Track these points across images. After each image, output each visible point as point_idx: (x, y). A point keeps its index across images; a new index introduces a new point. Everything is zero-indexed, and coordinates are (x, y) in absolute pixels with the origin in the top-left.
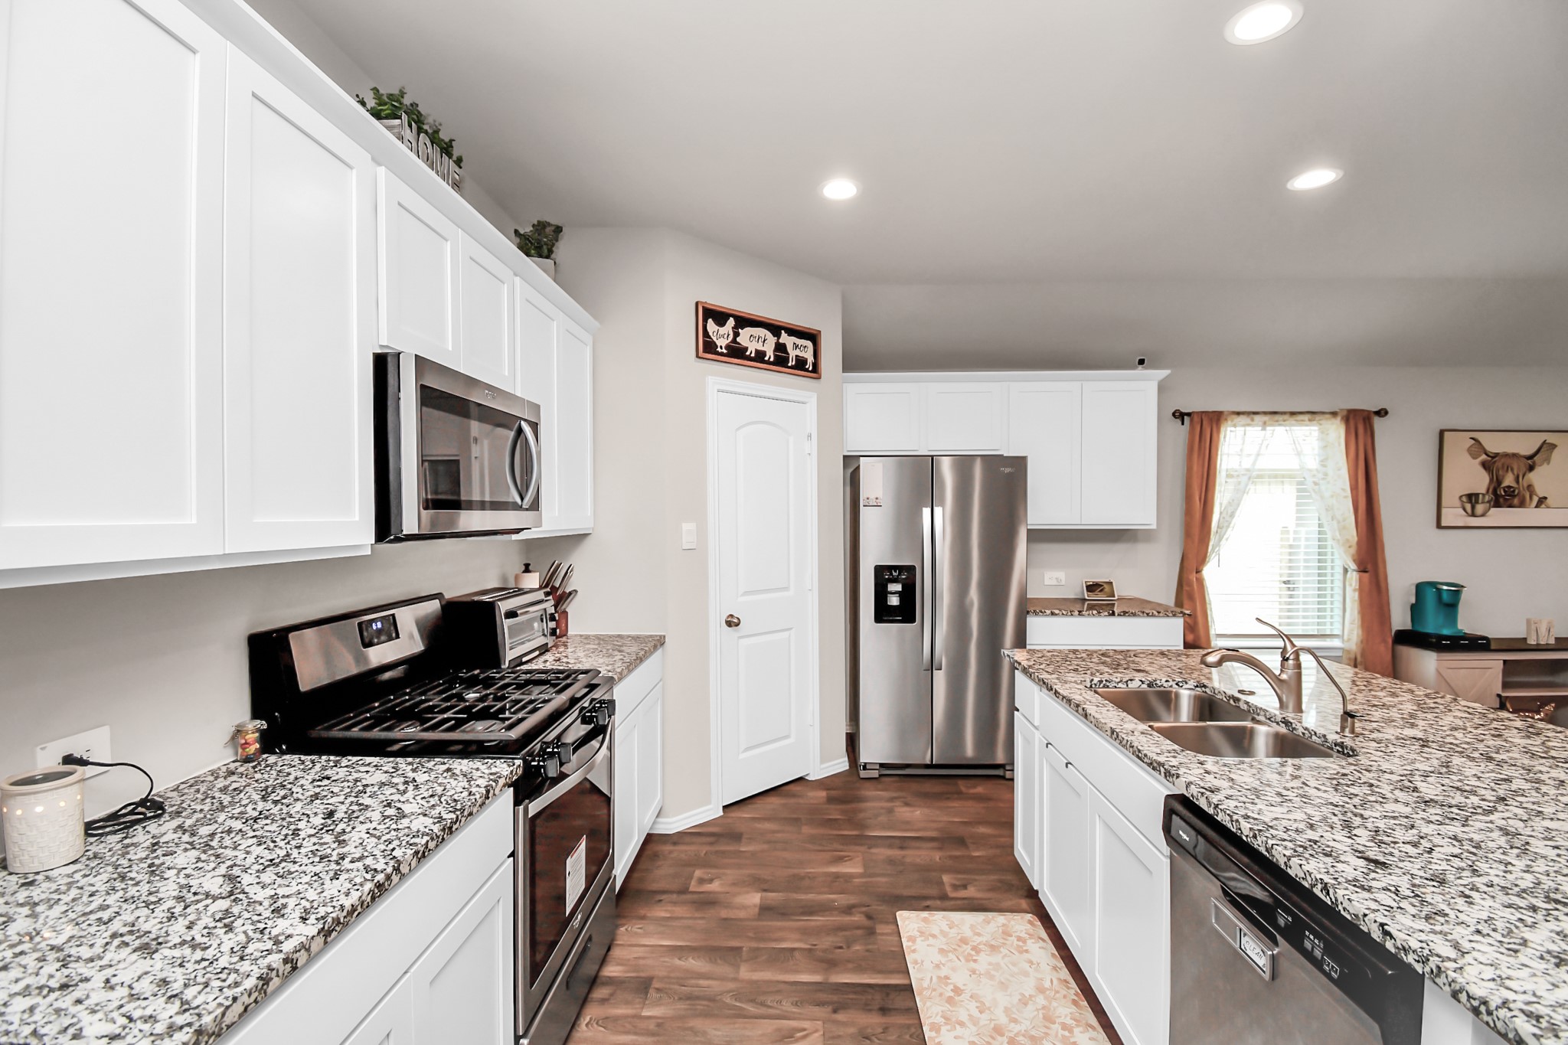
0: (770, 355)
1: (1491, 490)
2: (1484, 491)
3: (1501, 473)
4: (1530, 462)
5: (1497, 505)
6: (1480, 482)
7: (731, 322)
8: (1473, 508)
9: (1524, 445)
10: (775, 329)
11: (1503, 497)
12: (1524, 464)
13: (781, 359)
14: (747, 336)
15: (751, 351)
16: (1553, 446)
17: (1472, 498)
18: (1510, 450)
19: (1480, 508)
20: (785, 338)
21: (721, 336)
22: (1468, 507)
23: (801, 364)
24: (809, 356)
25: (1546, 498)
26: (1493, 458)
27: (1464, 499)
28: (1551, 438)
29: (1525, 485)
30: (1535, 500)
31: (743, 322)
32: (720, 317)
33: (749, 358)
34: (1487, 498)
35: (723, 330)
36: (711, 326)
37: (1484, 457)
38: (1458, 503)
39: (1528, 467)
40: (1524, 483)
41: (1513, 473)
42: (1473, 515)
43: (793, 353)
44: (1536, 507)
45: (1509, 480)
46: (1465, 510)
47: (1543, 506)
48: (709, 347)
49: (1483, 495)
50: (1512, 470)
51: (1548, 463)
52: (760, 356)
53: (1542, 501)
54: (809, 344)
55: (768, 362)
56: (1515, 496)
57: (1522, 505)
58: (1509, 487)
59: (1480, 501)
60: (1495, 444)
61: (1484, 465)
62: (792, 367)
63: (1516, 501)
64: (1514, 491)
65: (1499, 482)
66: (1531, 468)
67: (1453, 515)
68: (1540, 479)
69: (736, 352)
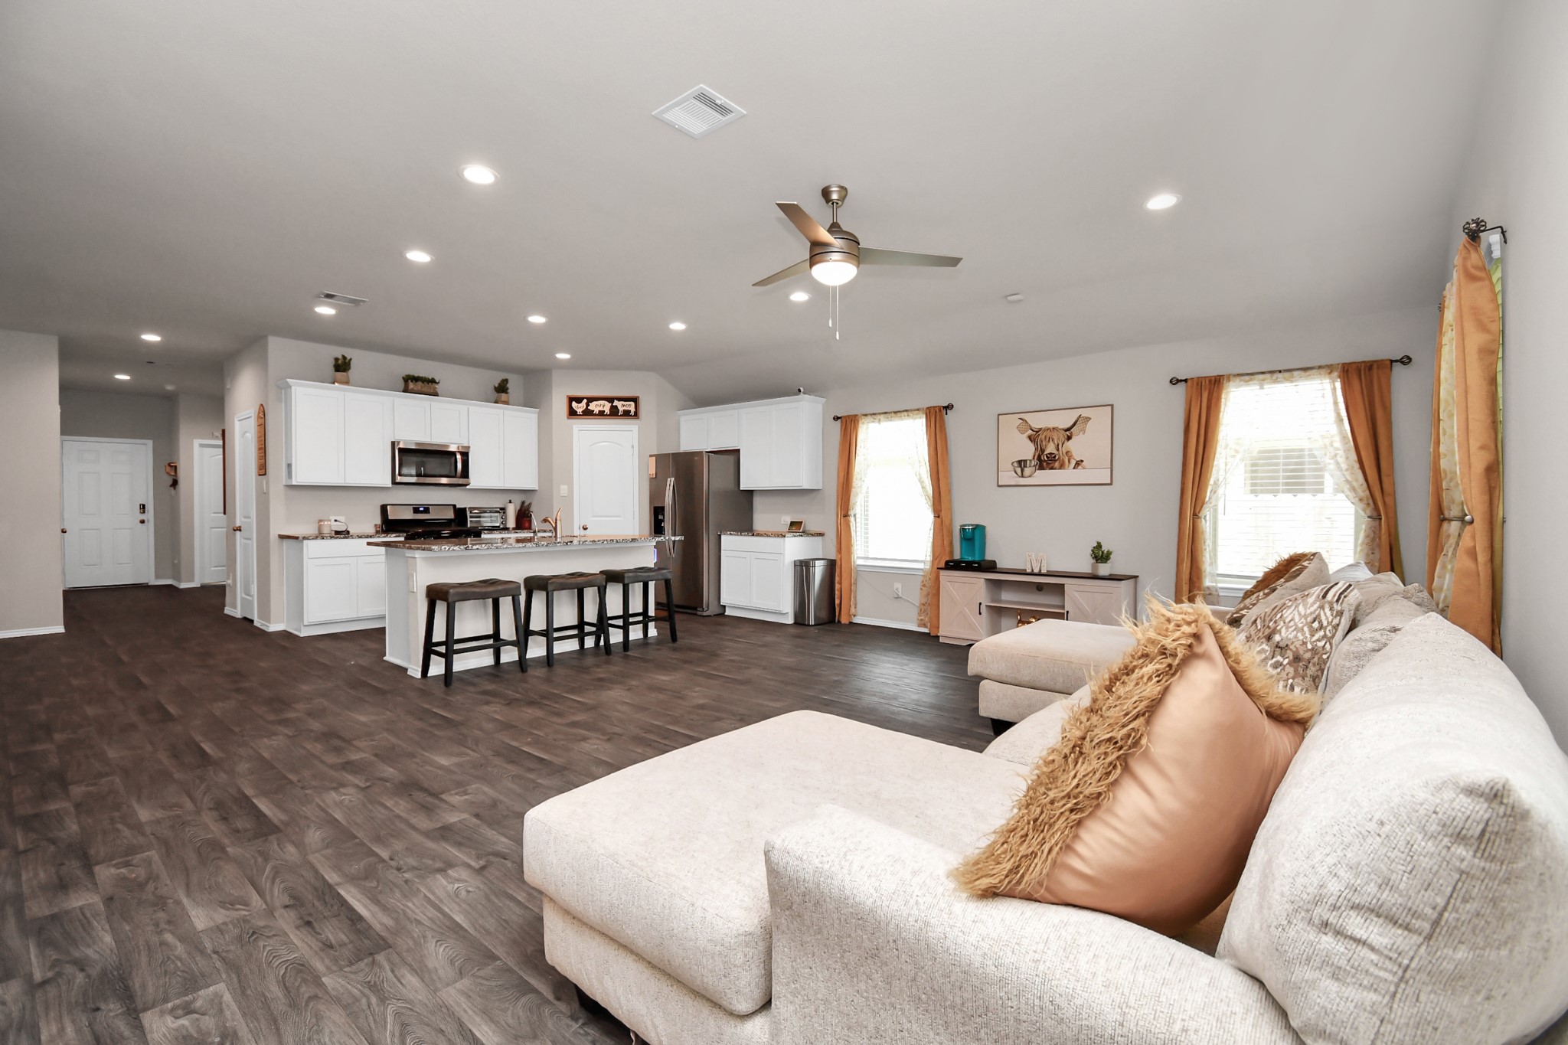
0: (607, 411)
1: (1036, 457)
2: (1031, 458)
3: (1044, 443)
4: (1069, 433)
5: (1041, 468)
6: (1028, 451)
7: (585, 401)
8: (1022, 471)
9: (1064, 420)
10: (610, 400)
11: (1045, 462)
12: (1062, 436)
13: (614, 412)
14: (593, 406)
15: (596, 411)
16: (1088, 419)
17: (1022, 464)
18: (1051, 426)
19: (1027, 471)
20: (616, 403)
21: (579, 408)
22: (1019, 470)
23: (627, 414)
24: (633, 410)
25: (1082, 461)
26: (1037, 432)
27: (1016, 464)
28: (1085, 413)
29: (1064, 453)
30: (1073, 463)
31: (590, 400)
32: (579, 400)
33: (595, 415)
34: (1033, 463)
35: (580, 405)
36: (574, 404)
37: (1030, 432)
38: (1011, 468)
39: (1066, 437)
40: (1063, 450)
41: (1054, 443)
42: (1022, 476)
43: (621, 409)
44: (1074, 468)
45: (1050, 449)
46: (1016, 472)
47: (1080, 467)
48: (572, 413)
49: (1030, 461)
50: (1053, 440)
51: (1084, 433)
52: (601, 414)
53: (1078, 463)
54: (632, 404)
55: (607, 415)
56: (1056, 461)
57: (1062, 467)
58: (1051, 454)
59: (1028, 466)
60: (1038, 421)
61: (1030, 438)
62: (621, 416)
63: (1057, 464)
64: (1055, 457)
65: (1043, 451)
66: (1069, 438)
67: (1009, 476)
68: (1076, 447)
69: (588, 413)
